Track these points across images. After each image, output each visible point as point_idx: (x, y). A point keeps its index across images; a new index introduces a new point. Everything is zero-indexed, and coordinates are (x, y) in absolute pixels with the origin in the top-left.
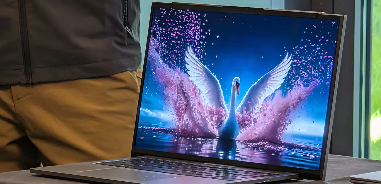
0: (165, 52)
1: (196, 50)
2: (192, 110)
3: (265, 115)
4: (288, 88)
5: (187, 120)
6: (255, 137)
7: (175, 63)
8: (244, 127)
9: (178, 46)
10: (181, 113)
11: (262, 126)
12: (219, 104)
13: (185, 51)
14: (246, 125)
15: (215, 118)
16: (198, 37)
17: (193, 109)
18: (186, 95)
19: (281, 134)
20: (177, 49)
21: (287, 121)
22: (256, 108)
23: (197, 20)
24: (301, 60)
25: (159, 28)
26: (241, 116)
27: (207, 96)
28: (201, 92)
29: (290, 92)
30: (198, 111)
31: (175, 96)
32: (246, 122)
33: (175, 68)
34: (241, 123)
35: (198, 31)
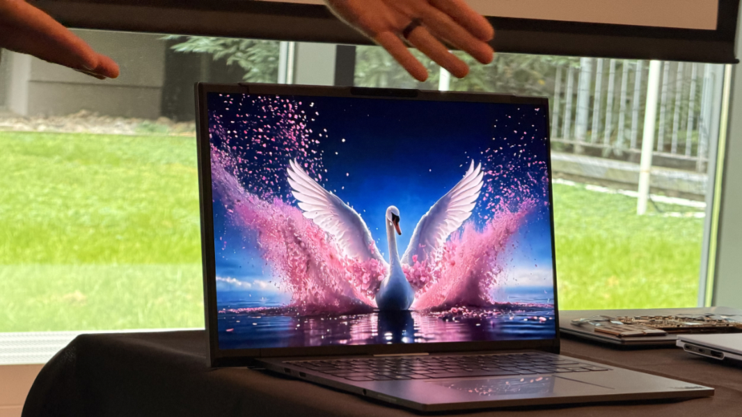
0: (247, 173)
1: (306, 165)
2: (320, 269)
3: (453, 264)
4: (486, 217)
5: (313, 288)
6: (442, 301)
7: (269, 191)
8: (420, 287)
9: (271, 161)
10: (300, 277)
11: (452, 282)
12: (369, 253)
13: (285, 168)
14: (423, 283)
15: (366, 278)
16: (306, 143)
17: (322, 268)
18: (303, 244)
19: (486, 292)
20: (270, 166)
21: (494, 270)
22: (436, 255)
23: (298, 112)
24: (498, 170)
25: (226, 131)
26: (412, 270)
27: (343, 243)
28: (330, 237)
29: (491, 222)
30: (331, 271)
31: (283, 248)
32: (423, 279)
33: (273, 200)
34: (414, 281)
35: (305, 133)
